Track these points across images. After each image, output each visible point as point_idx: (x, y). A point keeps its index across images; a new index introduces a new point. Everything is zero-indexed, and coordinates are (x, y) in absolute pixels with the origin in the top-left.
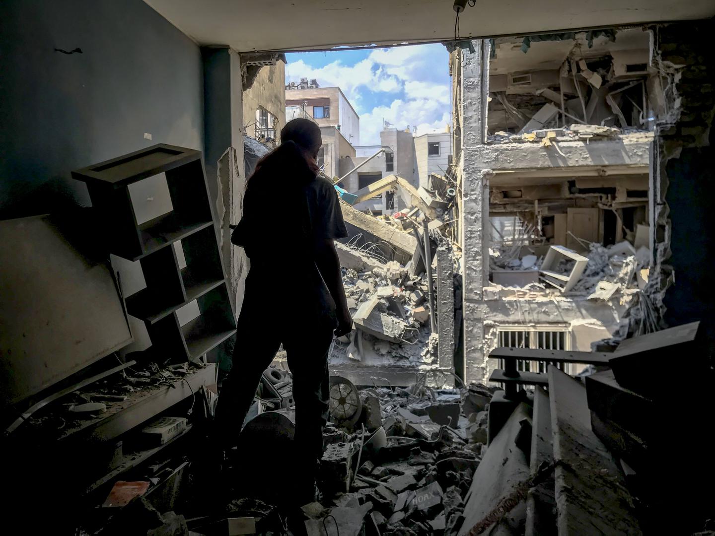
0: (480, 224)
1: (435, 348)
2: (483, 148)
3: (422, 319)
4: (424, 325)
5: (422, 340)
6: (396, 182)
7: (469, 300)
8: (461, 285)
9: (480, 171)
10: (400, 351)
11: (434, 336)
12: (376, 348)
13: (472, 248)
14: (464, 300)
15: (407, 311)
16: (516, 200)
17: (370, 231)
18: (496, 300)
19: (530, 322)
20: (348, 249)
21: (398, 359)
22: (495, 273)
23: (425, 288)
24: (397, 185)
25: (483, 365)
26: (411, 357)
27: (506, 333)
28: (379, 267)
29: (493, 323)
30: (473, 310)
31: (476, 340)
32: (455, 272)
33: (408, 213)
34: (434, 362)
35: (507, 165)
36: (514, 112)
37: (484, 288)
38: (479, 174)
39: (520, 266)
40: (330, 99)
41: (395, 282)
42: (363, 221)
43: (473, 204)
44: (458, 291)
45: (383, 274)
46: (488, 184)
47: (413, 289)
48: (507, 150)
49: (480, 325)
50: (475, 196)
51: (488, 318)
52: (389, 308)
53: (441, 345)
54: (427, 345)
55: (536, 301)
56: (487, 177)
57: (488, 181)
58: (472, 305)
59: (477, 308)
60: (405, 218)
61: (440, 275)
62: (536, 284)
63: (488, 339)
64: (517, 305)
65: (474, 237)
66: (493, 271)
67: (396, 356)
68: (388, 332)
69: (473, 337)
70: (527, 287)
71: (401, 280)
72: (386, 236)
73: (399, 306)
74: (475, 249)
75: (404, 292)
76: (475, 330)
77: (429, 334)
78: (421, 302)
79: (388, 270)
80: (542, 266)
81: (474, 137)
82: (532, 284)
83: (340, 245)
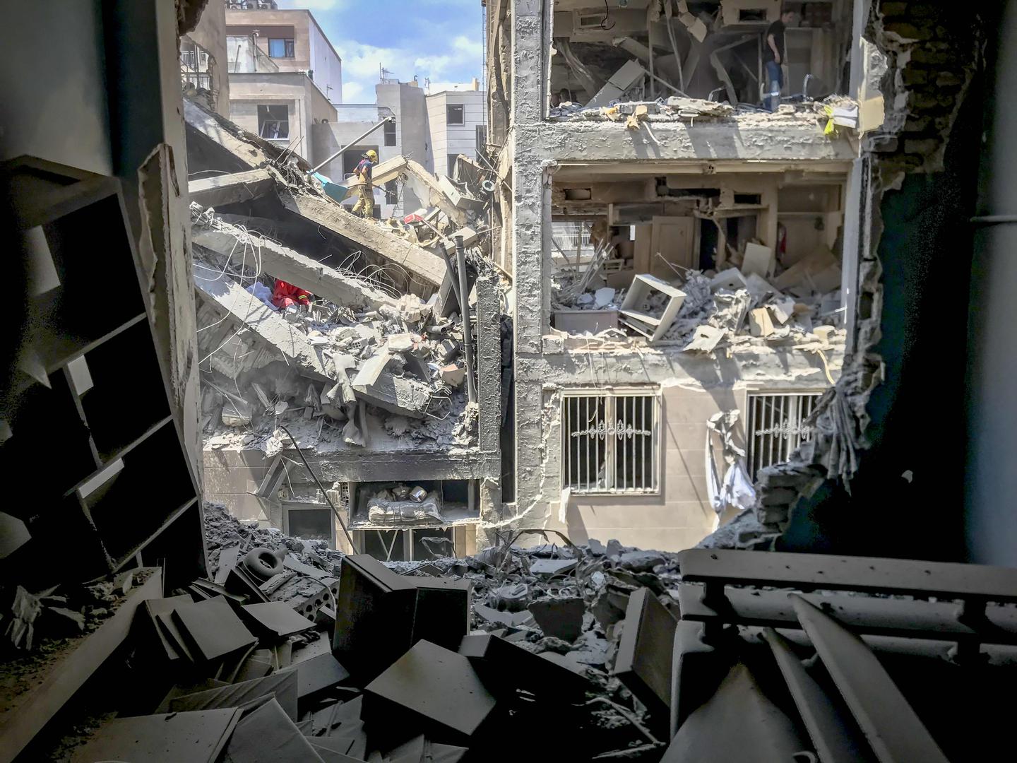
0: (539, 243)
1: (474, 424)
2: (544, 127)
3: (455, 382)
4: (458, 391)
5: (455, 411)
6: (405, 166)
7: (523, 354)
8: (511, 333)
9: (539, 162)
10: (423, 430)
11: (472, 405)
12: (387, 427)
13: (527, 278)
14: (515, 354)
15: (433, 371)
16: (583, 203)
17: (373, 247)
18: (560, 354)
19: (606, 384)
20: (340, 276)
21: (420, 441)
22: (559, 314)
23: (458, 336)
24: (408, 173)
25: (541, 446)
26: (440, 438)
27: (574, 400)
28: (388, 304)
29: (555, 386)
30: (529, 368)
31: (532, 410)
32: (502, 313)
33: (426, 215)
34: (472, 444)
35: (579, 155)
36: (581, 70)
37: (544, 337)
38: (538, 166)
39: (592, 303)
40: (296, 27)
41: (413, 327)
42: (361, 232)
43: (529, 212)
44: (506, 341)
45: (396, 314)
46: (550, 182)
47: (441, 337)
48: (578, 131)
49: (537, 389)
50: (532, 200)
51: (549, 379)
52: (406, 368)
53: (483, 419)
54: (461, 420)
55: (615, 354)
56: (550, 171)
57: (551, 177)
58: (526, 361)
59: (534, 364)
60: (421, 224)
61: (481, 316)
62: (615, 330)
63: (549, 409)
64: (588, 360)
65: (529, 262)
66: (556, 311)
67: (417, 438)
68: (404, 403)
69: (527, 407)
70: (602, 334)
71: (423, 324)
72: (398, 255)
73: (422, 364)
74: (532, 280)
75: (428, 341)
76: (530, 397)
77: (465, 402)
78: (453, 357)
79: (403, 308)
80: (623, 305)
81: (530, 110)
82: (609, 330)
83: (327, 270)
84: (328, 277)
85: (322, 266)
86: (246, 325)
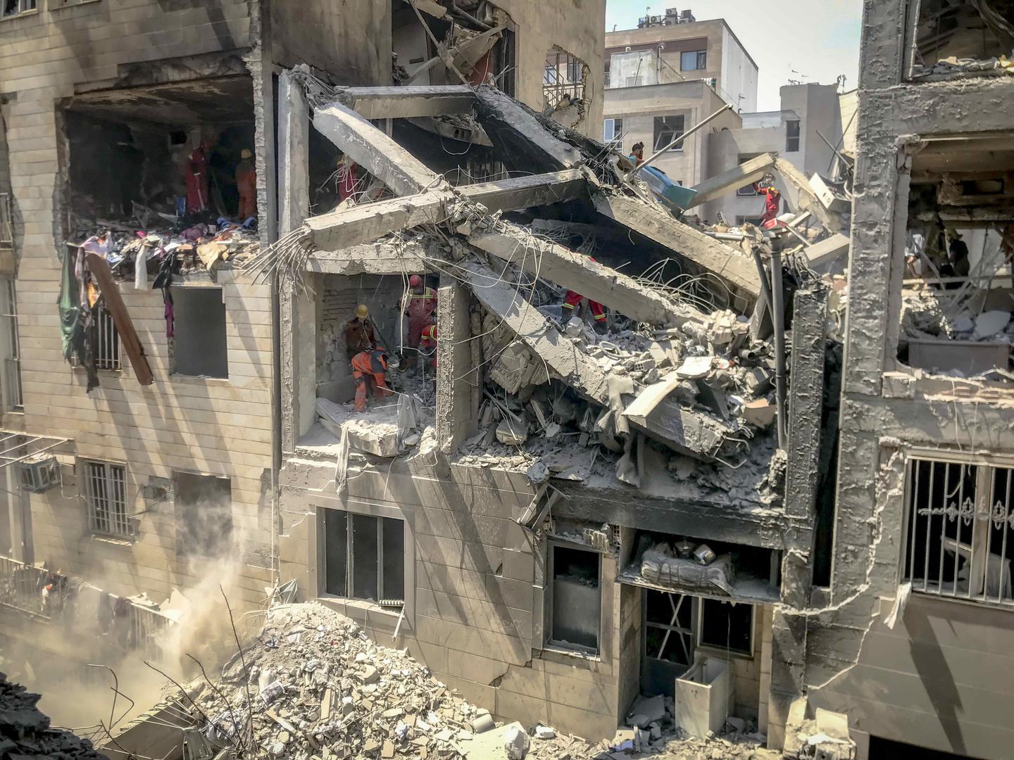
0: (886, 247)
1: (781, 479)
2: (903, 91)
3: (761, 422)
4: (764, 434)
5: (759, 459)
6: (772, 166)
7: (852, 395)
8: (840, 365)
9: (893, 138)
10: (712, 477)
11: (782, 454)
12: (670, 467)
13: (866, 294)
14: (842, 394)
15: (734, 405)
16: (991, 199)
17: (687, 253)
18: (909, 398)
19: (980, 446)
20: (638, 287)
21: (707, 490)
22: (915, 343)
23: (772, 364)
25: (872, 520)
26: (734, 490)
27: (925, 465)
28: (695, 320)
29: (898, 441)
30: (860, 414)
31: (861, 471)
32: (830, 338)
33: (792, 220)
34: (775, 504)
35: (954, 126)
36: (1002, 26)
37: (886, 374)
38: (889, 144)
39: (971, 331)
40: (709, 38)
41: (719, 350)
42: (675, 236)
43: (874, 206)
44: (834, 375)
45: (700, 333)
46: (909, 165)
47: (752, 362)
48: (955, 92)
49: (871, 444)
50: (879, 190)
51: (890, 432)
52: (699, 398)
53: (792, 475)
54: (766, 469)
55: (998, 406)
56: (907, 150)
57: (909, 159)
58: (857, 405)
59: (868, 410)
60: (784, 230)
61: (797, 342)
62: (1001, 371)
63: (887, 472)
64: (953, 412)
65: (870, 272)
66: (911, 340)
67: (703, 486)
68: (691, 442)
69: (856, 465)
70: (979, 376)
71: (734, 347)
72: (716, 263)
73: (717, 396)
74: (873, 296)
75: (735, 368)
76: (861, 453)
77: (772, 451)
78: (763, 390)
79: (711, 326)
81: (884, 69)
82: (991, 372)
83: (624, 280)
84: (622, 287)
85: (616, 274)
86: (519, 337)
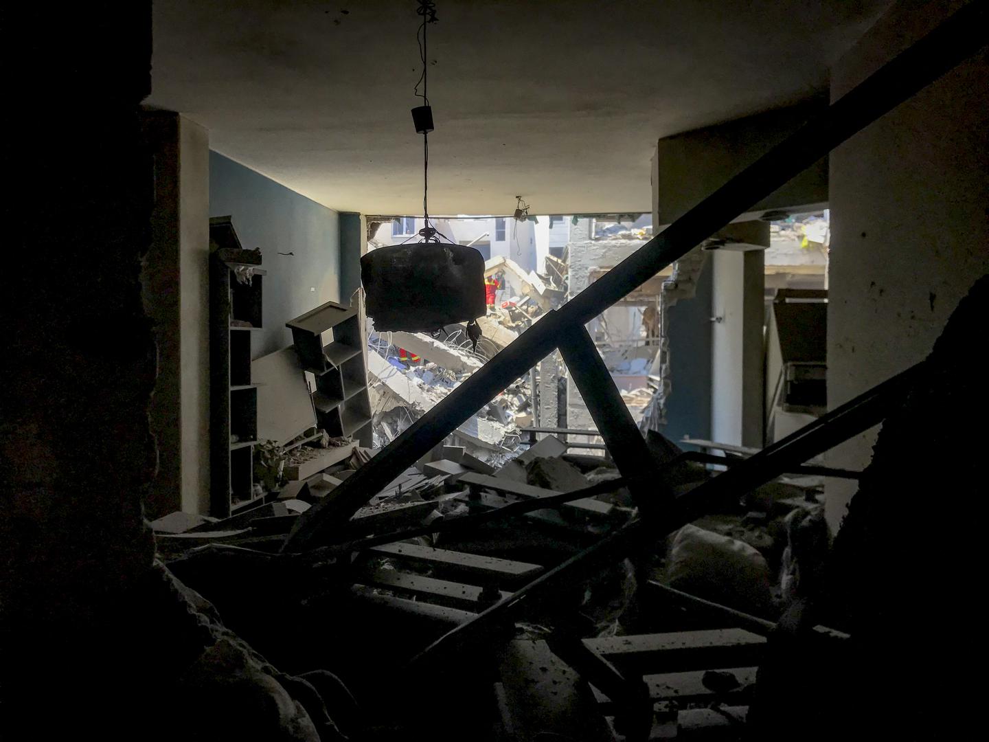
2: (590, 245)
3: (525, 425)
6: (504, 264)
7: (573, 405)
8: (566, 390)
9: (587, 268)
14: (568, 406)
15: (509, 417)
20: (446, 348)
23: (529, 392)
24: (505, 268)
30: (578, 416)
32: (560, 375)
33: (518, 302)
38: (585, 271)
39: (629, 370)
44: (563, 396)
48: (615, 246)
52: (489, 413)
56: (595, 275)
59: (582, 413)
60: (514, 309)
61: (543, 378)
62: (644, 389)
70: (634, 392)
72: (489, 333)
73: (500, 411)
75: (506, 395)
78: (524, 407)
80: (651, 371)
81: (580, 232)
82: (639, 390)
83: (437, 343)
84: (437, 348)
85: (433, 340)
86: (380, 380)
